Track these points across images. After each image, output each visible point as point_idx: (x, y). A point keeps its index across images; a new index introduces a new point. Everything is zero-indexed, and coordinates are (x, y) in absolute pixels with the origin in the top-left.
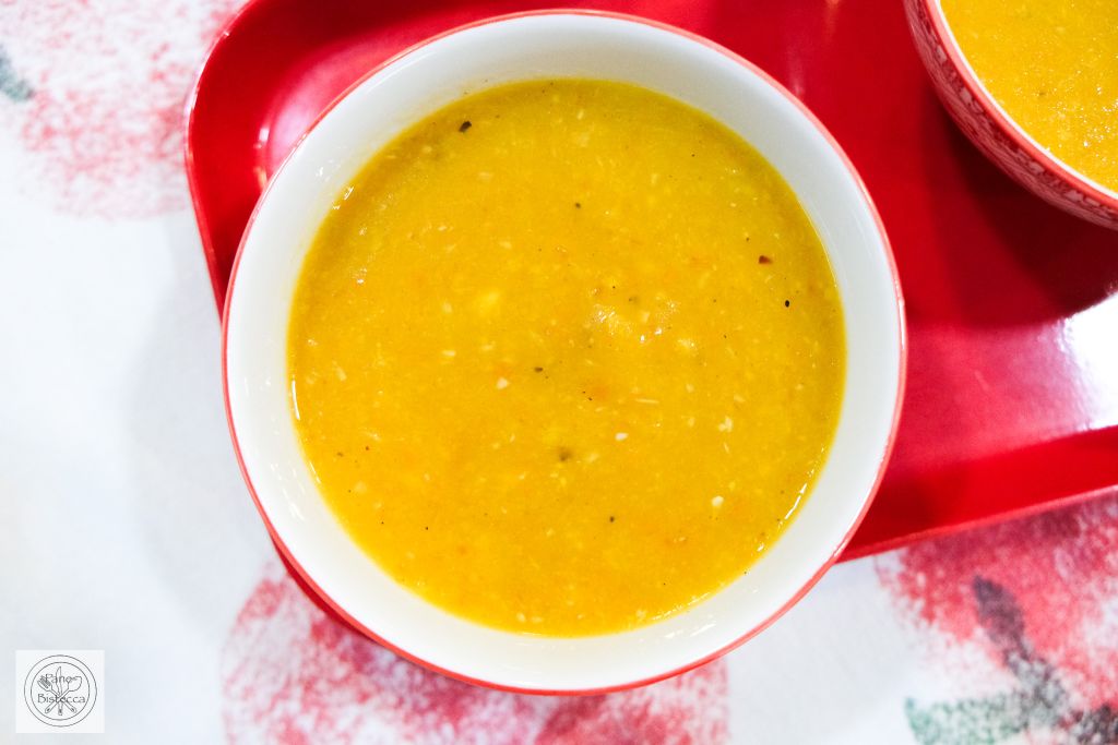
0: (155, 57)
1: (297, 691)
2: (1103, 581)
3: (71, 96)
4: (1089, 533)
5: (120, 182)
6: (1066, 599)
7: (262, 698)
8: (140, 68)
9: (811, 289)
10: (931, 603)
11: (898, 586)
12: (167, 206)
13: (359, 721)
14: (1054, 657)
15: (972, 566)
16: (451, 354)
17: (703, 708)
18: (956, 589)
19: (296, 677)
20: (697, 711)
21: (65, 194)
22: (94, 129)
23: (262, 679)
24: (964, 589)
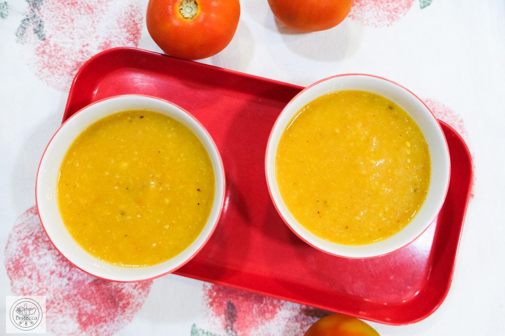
0: (83, 46)
1: (33, 238)
2: (262, 320)
3: (55, 46)
4: (265, 304)
5: (56, 76)
6: (251, 319)
7: (22, 235)
8: (78, 47)
9: (207, 203)
10: (214, 301)
11: (207, 292)
12: (64, 90)
13: (45, 254)
14: (240, 333)
15: (230, 297)
16: (107, 173)
17: (138, 297)
18: (223, 301)
19: (34, 234)
20: (136, 297)
21: (40, 71)
22: (56, 57)
23: (25, 230)
24: (225, 302)
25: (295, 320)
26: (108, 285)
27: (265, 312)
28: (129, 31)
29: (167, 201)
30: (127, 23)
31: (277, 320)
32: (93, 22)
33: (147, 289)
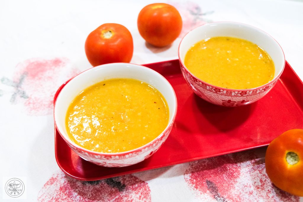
2: (234, 180)
3: (35, 98)
5: (40, 111)
6: (227, 185)
10: (196, 185)
11: (189, 182)
14: (225, 196)
15: (205, 177)
19: (54, 198)
21: (30, 113)
22: (38, 103)
23: (47, 197)
24: (204, 183)
25: (253, 170)
27: (232, 174)
31: (243, 175)
32: (54, 82)
33: (149, 197)
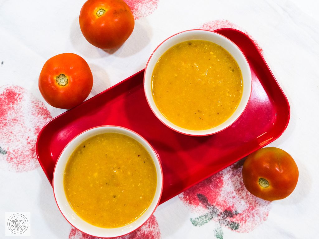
0: (27, 140)
2: (219, 189)
3: (14, 151)
4: (214, 181)
5: (27, 164)
6: (214, 193)
8: (25, 142)
9: (148, 158)
10: (190, 201)
11: (184, 199)
12: (36, 166)
14: (214, 204)
15: (196, 192)
16: (92, 185)
17: (155, 230)
18: (194, 197)
20: (154, 231)
21: (17, 169)
22: (19, 156)
24: (196, 197)
25: (233, 176)
26: (136, 237)
27: (217, 185)
28: (42, 114)
29: (129, 173)
30: (38, 112)
31: (226, 183)
32: (22, 125)
33: (156, 223)
